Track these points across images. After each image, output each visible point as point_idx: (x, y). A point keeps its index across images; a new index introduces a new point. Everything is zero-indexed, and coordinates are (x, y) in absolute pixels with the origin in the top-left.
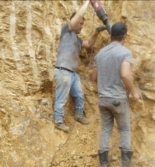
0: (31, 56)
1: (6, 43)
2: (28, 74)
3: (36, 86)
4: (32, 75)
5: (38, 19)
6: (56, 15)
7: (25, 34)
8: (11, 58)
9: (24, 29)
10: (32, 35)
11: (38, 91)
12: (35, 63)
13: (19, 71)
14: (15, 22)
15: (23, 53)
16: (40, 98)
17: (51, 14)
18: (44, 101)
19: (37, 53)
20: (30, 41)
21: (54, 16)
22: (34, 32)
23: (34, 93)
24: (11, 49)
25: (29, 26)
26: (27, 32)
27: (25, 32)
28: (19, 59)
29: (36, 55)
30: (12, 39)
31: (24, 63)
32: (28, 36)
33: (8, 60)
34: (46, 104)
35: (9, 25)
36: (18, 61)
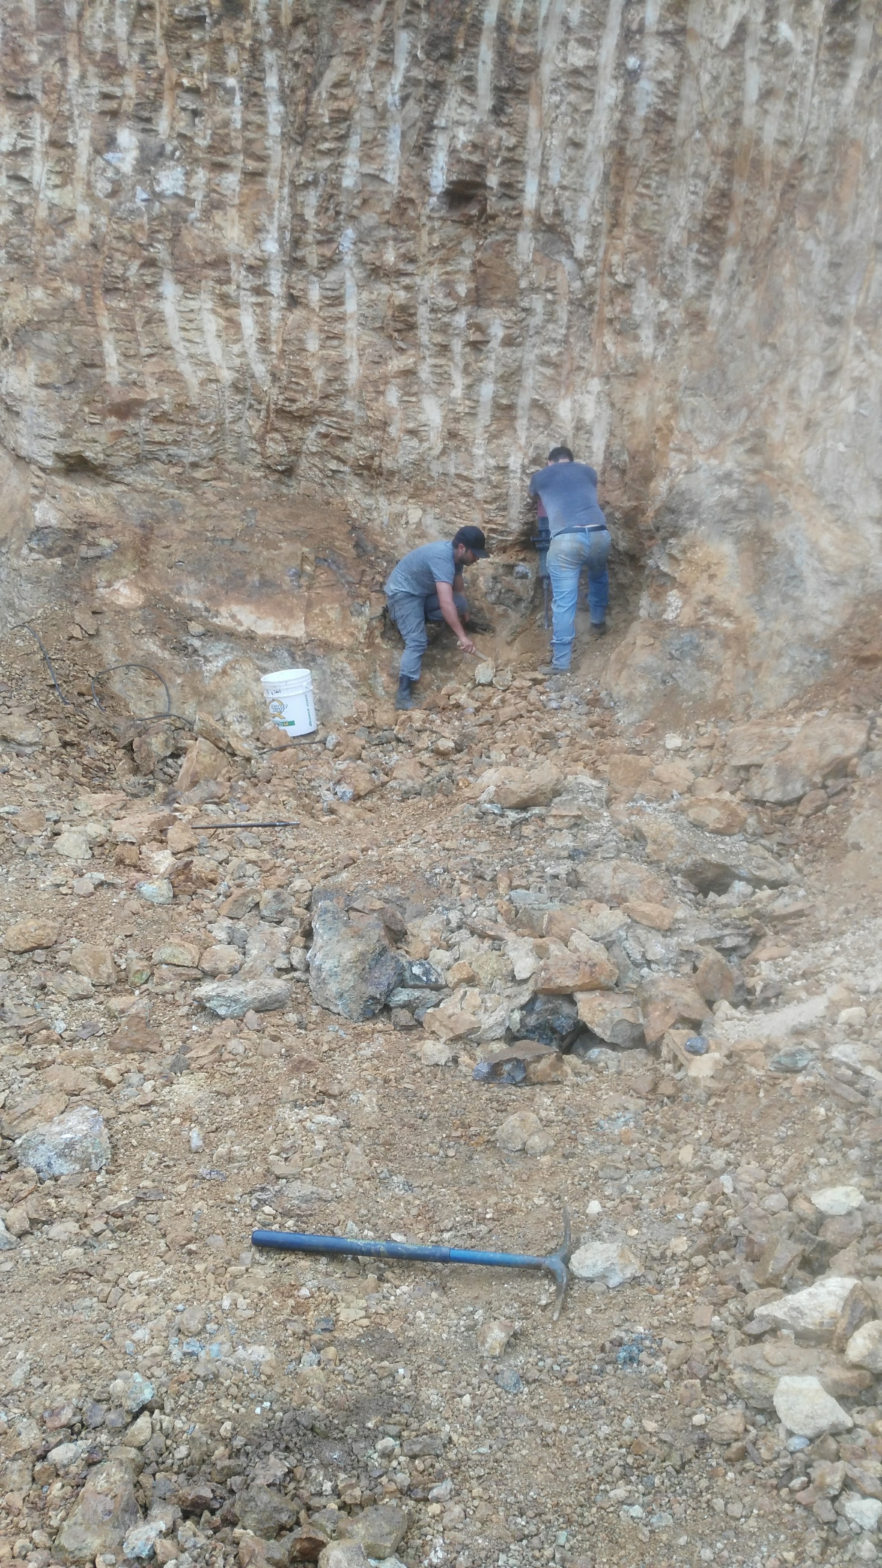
0: (512, 468)
1: (464, 440)
2: (494, 506)
3: (509, 533)
4: (505, 509)
5: (545, 383)
6: (594, 368)
7: (514, 419)
8: (465, 473)
9: (511, 407)
10: (530, 419)
11: (513, 545)
12: (518, 482)
13: (477, 501)
14: (491, 395)
15: (492, 462)
16: (511, 561)
17: (580, 368)
18: (521, 568)
19: (526, 462)
20: (522, 435)
21: (588, 372)
22: (535, 413)
23: (504, 550)
24: (471, 455)
25: (524, 399)
26: (520, 412)
27: (513, 413)
28: (483, 475)
29: (523, 467)
30: (480, 430)
31: (489, 482)
32: (522, 423)
33: (459, 476)
34: (524, 576)
35: (477, 401)
36: (480, 480)
